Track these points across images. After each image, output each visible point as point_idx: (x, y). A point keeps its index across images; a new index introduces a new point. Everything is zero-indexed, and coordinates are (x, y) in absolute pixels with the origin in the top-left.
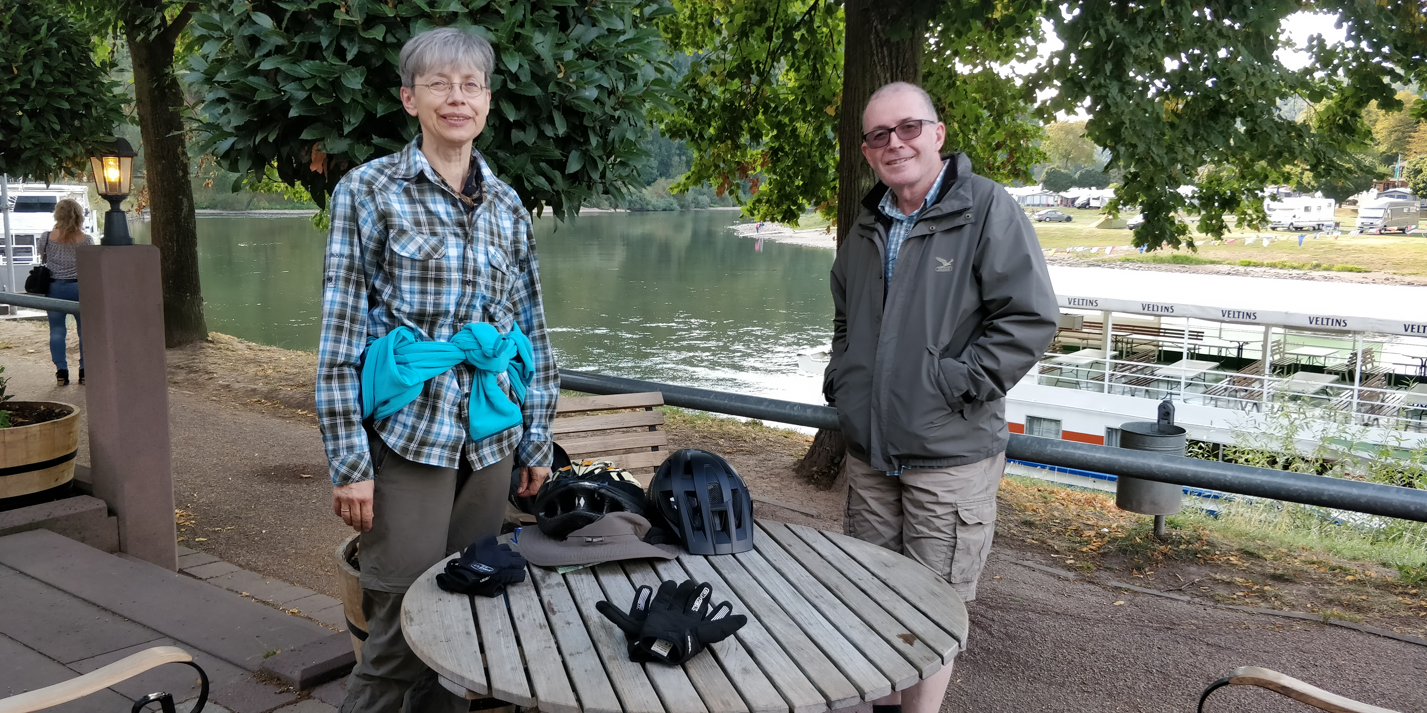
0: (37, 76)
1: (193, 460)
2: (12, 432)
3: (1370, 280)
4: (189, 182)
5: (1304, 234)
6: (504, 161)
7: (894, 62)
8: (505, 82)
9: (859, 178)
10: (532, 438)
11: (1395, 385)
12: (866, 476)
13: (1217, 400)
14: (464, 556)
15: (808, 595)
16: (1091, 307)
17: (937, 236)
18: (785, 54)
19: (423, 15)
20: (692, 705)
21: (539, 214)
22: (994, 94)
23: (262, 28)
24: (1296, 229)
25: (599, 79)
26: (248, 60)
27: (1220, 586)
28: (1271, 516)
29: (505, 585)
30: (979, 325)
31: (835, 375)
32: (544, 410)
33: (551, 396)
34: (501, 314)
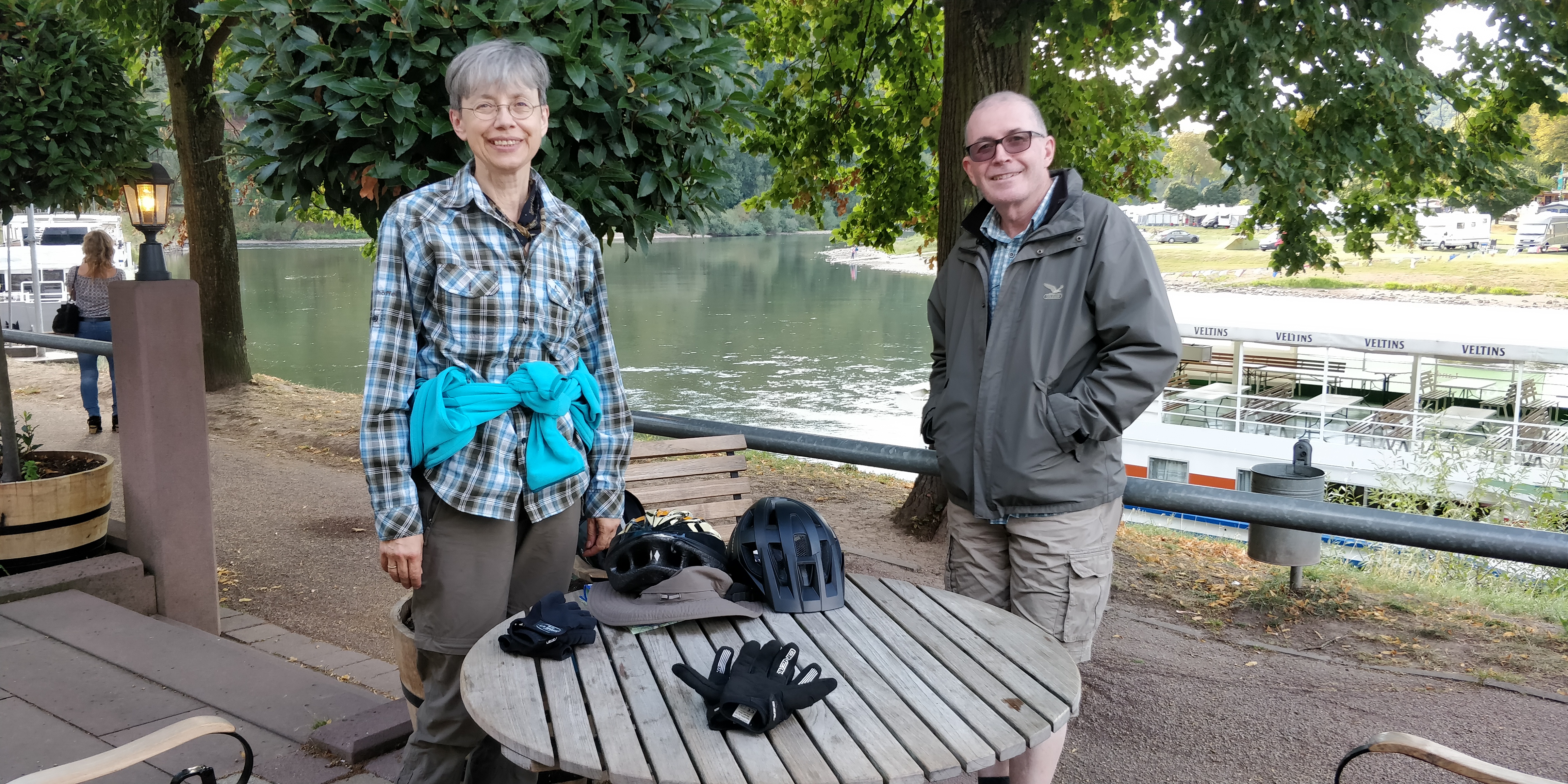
0: (65, 98)
1: (236, 513)
2: (40, 485)
3: (1531, 304)
4: (231, 210)
5: (1456, 253)
6: (571, 184)
7: (998, 69)
8: (570, 98)
9: (961, 198)
10: (599, 486)
11: (1559, 420)
12: (969, 525)
13: (1360, 438)
14: (529, 615)
15: (905, 657)
16: (1219, 337)
17: (1045, 260)
18: (878, 61)
19: (481, 26)
20: (777, 777)
21: (610, 242)
22: (1112, 102)
23: (307, 43)
24: (1448, 247)
25: (674, 93)
26: (292, 77)
27: (1364, 644)
28: (1422, 566)
29: (574, 646)
30: (1093, 356)
31: (934, 414)
32: (613, 456)
33: (621, 440)
34: (563, 352)
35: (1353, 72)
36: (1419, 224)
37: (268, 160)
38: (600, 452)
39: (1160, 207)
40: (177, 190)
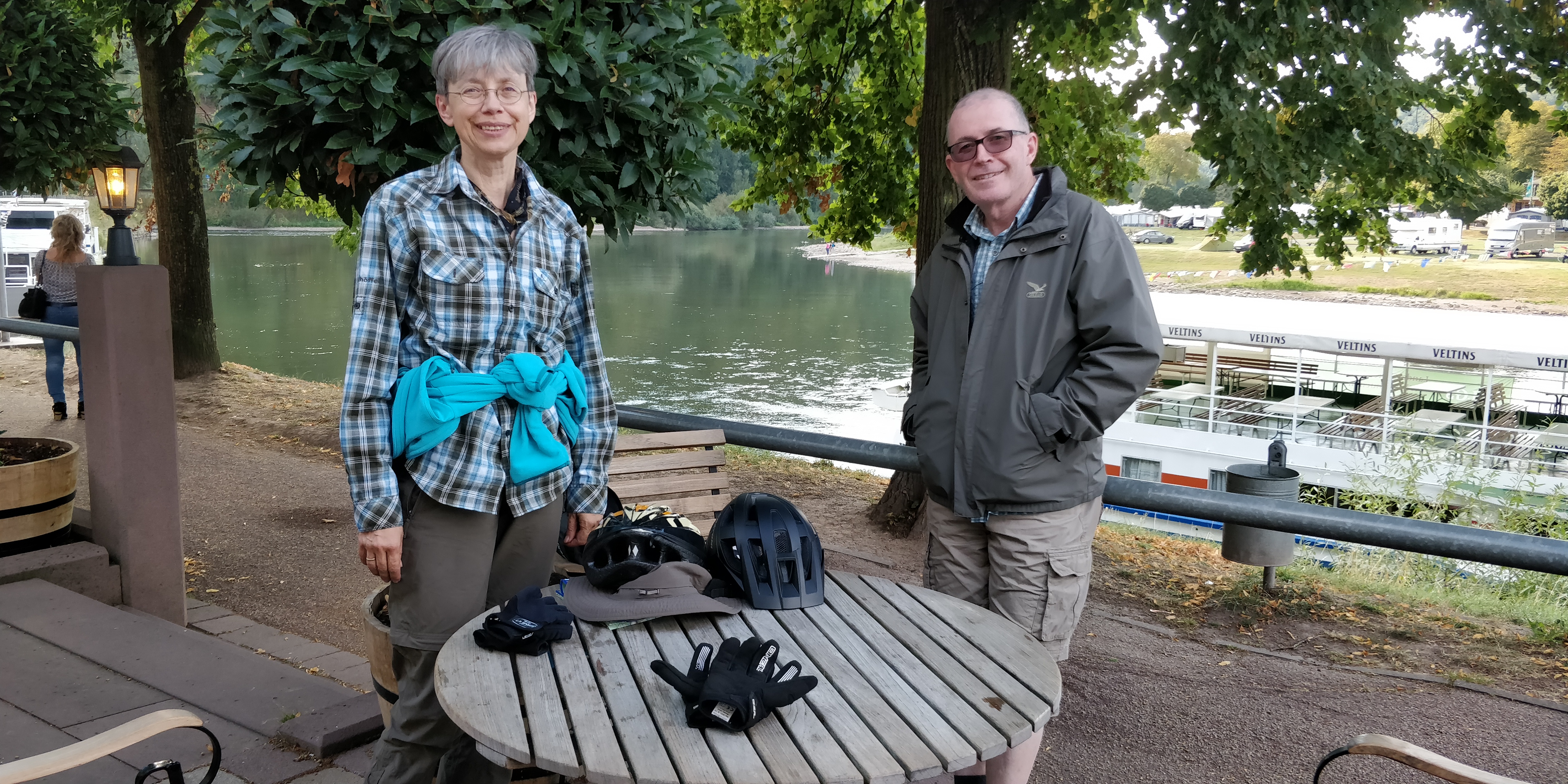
0: (33, 78)
1: (204, 503)
3: (1500, 309)
4: (201, 196)
5: (1428, 257)
6: (552, 172)
7: (980, 66)
8: (551, 86)
9: (941, 194)
10: (582, 481)
11: (1527, 424)
12: (949, 522)
13: (1332, 440)
15: (884, 654)
16: (1194, 337)
17: (1028, 259)
18: (859, 57)
19: (462, 12)
20: (756, 775)
22: (1092, 103)
23: (284, 26)
24: (1420, 252)
25: (656, 84)
26: (268, 61)
27: (1336, 645)
28: (1391, 567)
29: (550, 642)
30: (1074, 357)
31: (915, 411)
32: (596, 450)
33: (605, 435)
34: (549, 343)
35: (1333, 75)
36: (1392, 228)
37: (243, 144)
38: (583, 446)
39: (1136, 207)
40: (145, 175)
